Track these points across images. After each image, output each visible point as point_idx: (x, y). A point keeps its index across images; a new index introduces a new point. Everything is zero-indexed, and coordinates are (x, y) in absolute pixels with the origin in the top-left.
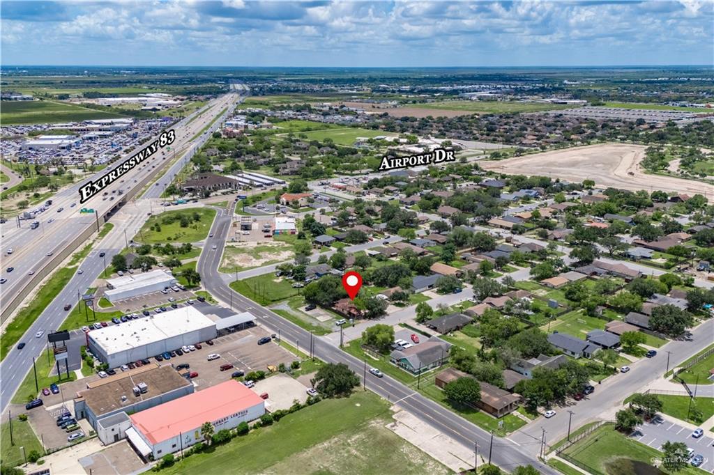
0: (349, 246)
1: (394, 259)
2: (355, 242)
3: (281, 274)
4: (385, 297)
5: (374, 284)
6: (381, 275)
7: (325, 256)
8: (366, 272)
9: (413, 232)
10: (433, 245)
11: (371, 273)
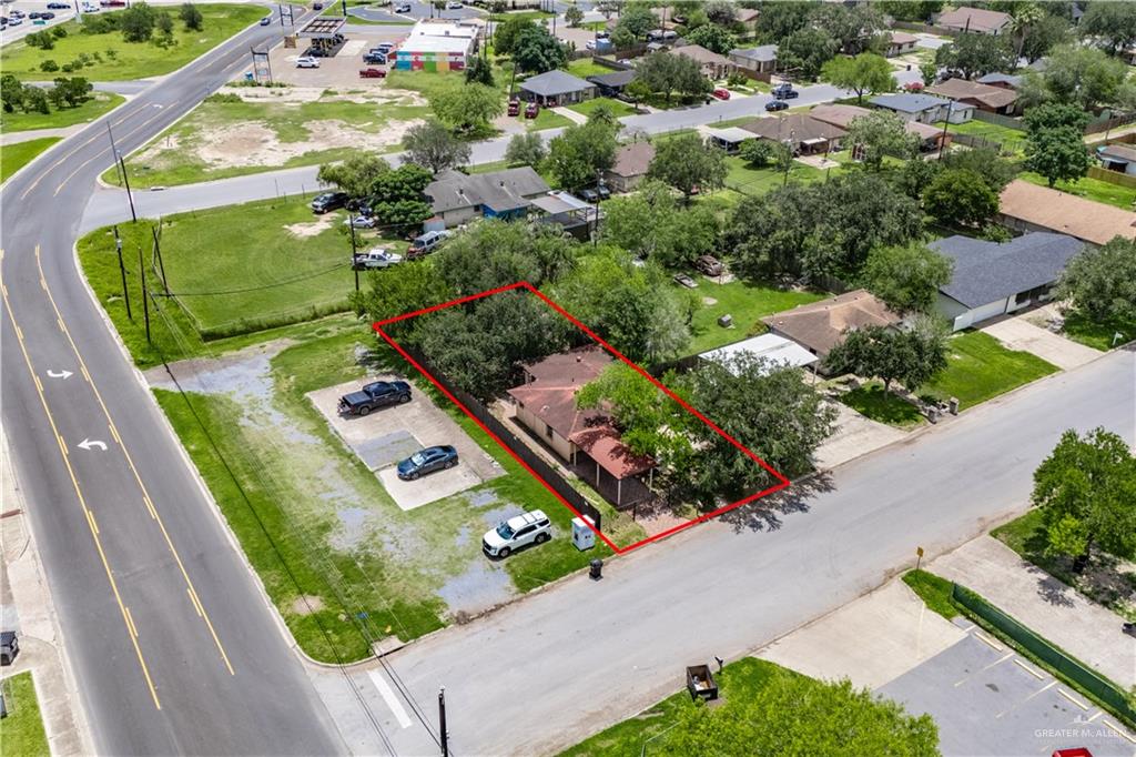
0: (640, 112)
1: (814, 161)
2: (666, 102)
3: (336, 203)
4: (798, 356)
5: (734, 268)
6: (774, 226)
7: (533, 142)
8: (700, 211)
9: (884, 67)
10: (959, 118)
11: (721, 217)
